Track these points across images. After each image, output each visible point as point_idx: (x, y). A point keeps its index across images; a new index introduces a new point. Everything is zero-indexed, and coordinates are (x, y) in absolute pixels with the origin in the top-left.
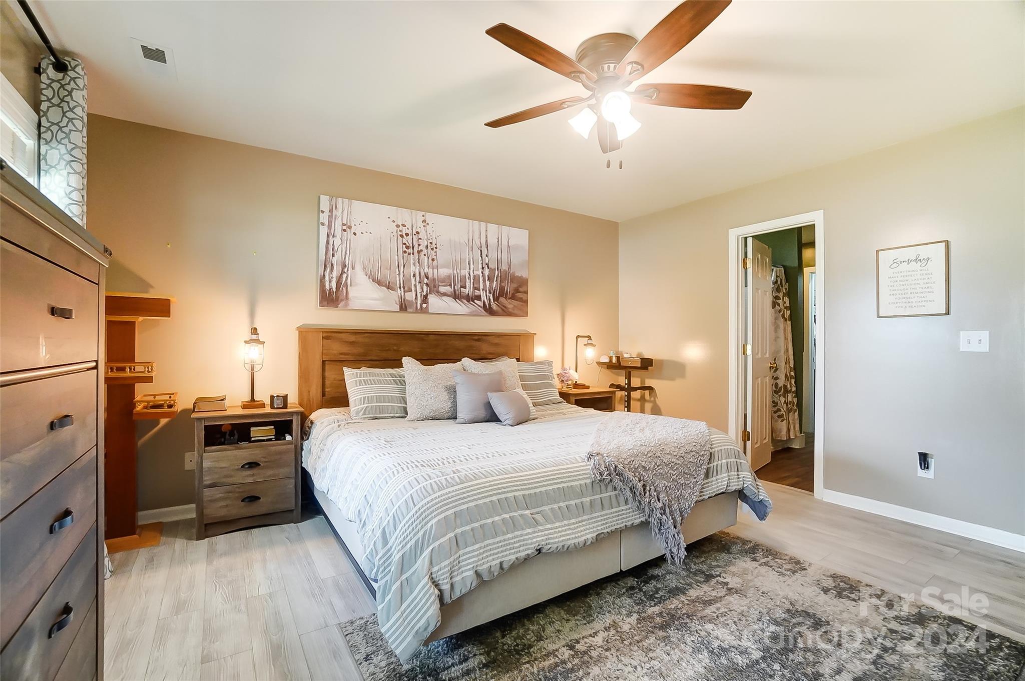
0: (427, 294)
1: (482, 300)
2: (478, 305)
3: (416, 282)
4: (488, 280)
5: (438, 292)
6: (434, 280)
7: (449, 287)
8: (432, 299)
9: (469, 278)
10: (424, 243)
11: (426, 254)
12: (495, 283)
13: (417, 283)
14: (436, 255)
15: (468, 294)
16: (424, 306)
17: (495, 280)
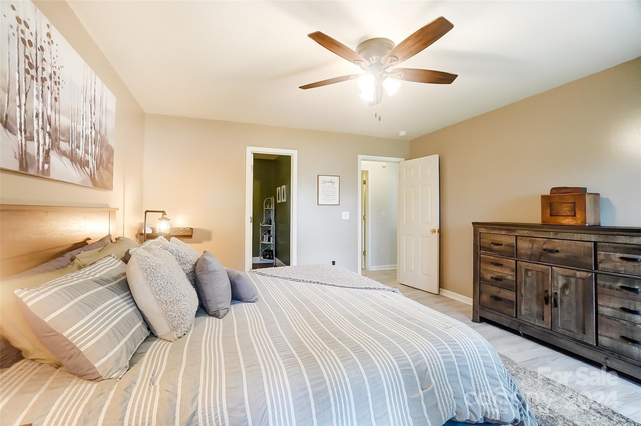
0: (49, 149)
1: (90, 168)
2: (87, 172)
3: (39, 126)
4: (94, 143)
5: (59, 148)
6: (56, 130)
7: (67, 144)
8: (54, 157)
9: (83, 136)
10: (49, 70)
11: (50, 87)
12: (98, 148)
13: (40, 130)
14: (58, 94)
15: (81, 157)
16: (46, 166)
17: (98, 146)
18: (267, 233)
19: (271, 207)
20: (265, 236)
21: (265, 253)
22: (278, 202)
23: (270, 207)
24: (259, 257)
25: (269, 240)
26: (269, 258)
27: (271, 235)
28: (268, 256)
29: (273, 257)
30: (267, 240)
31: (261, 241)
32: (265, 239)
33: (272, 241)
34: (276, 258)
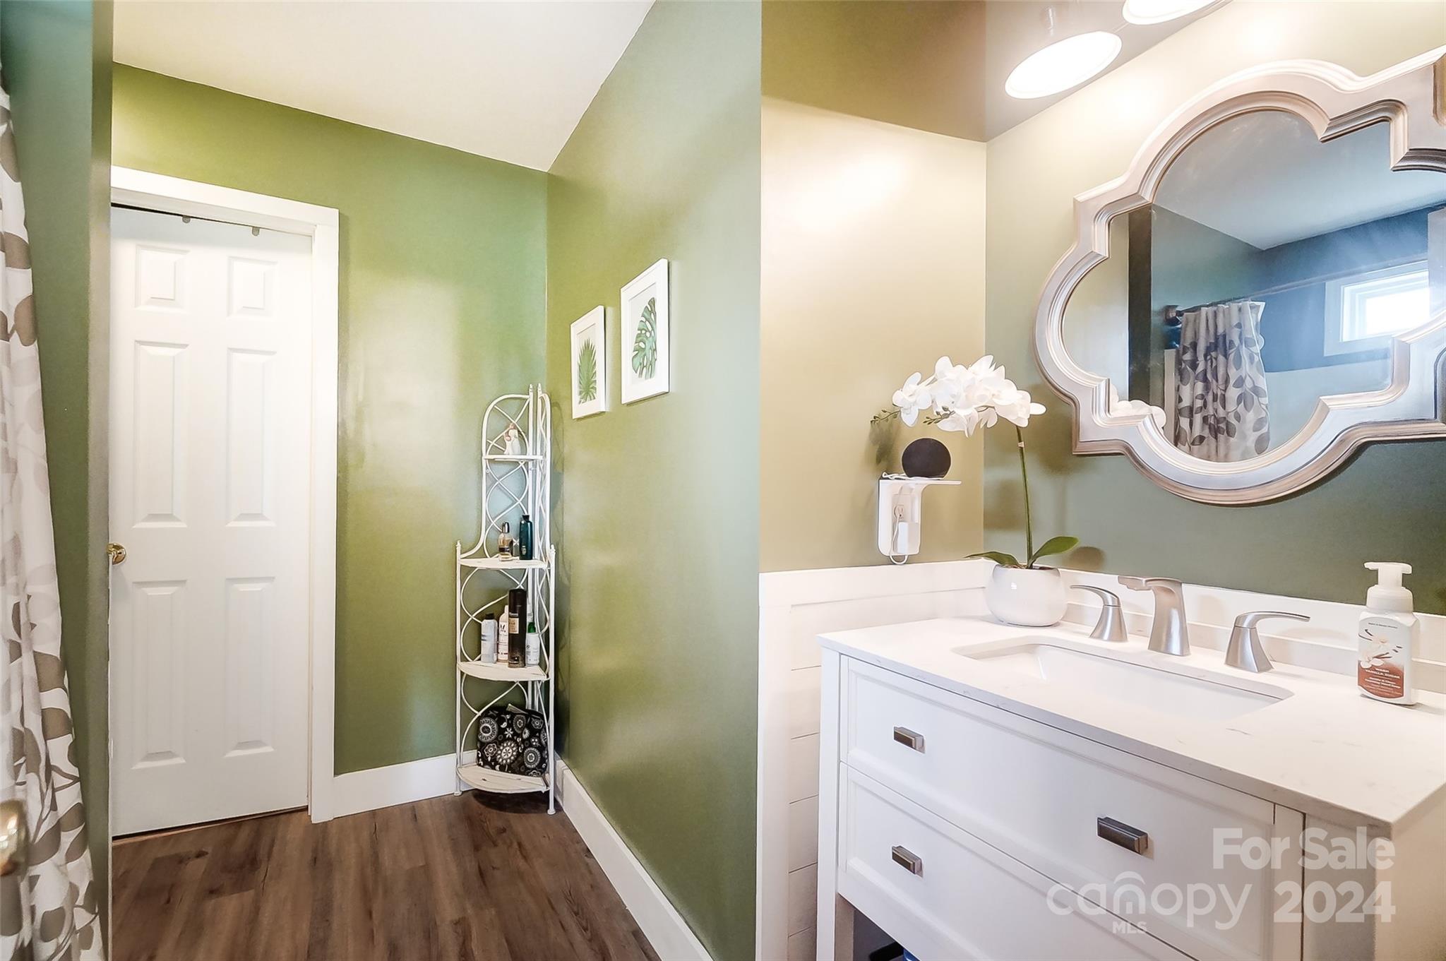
18: (502, 604)
19: (530, 449)
20: (488, 626)
21: (486, 730)
22: (580, 409)
23: (524, 451)
24: (452, 758)
25: (517, 647)
26: (517, 767)
27: (529, 620)
28: (507, 753)
29: (544, 760)
30: (504, 648)
31: (464, 659)
32: (487, 646)
33: (533, 656)
34: (561, 763)
